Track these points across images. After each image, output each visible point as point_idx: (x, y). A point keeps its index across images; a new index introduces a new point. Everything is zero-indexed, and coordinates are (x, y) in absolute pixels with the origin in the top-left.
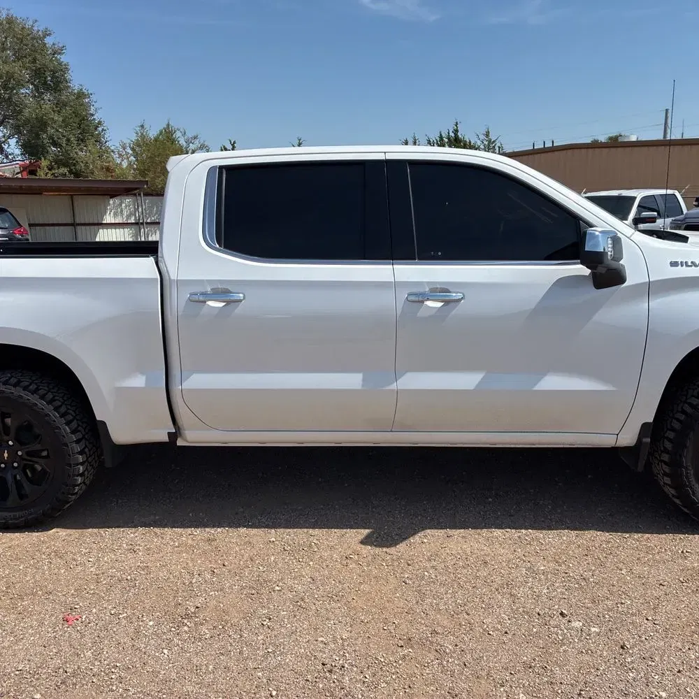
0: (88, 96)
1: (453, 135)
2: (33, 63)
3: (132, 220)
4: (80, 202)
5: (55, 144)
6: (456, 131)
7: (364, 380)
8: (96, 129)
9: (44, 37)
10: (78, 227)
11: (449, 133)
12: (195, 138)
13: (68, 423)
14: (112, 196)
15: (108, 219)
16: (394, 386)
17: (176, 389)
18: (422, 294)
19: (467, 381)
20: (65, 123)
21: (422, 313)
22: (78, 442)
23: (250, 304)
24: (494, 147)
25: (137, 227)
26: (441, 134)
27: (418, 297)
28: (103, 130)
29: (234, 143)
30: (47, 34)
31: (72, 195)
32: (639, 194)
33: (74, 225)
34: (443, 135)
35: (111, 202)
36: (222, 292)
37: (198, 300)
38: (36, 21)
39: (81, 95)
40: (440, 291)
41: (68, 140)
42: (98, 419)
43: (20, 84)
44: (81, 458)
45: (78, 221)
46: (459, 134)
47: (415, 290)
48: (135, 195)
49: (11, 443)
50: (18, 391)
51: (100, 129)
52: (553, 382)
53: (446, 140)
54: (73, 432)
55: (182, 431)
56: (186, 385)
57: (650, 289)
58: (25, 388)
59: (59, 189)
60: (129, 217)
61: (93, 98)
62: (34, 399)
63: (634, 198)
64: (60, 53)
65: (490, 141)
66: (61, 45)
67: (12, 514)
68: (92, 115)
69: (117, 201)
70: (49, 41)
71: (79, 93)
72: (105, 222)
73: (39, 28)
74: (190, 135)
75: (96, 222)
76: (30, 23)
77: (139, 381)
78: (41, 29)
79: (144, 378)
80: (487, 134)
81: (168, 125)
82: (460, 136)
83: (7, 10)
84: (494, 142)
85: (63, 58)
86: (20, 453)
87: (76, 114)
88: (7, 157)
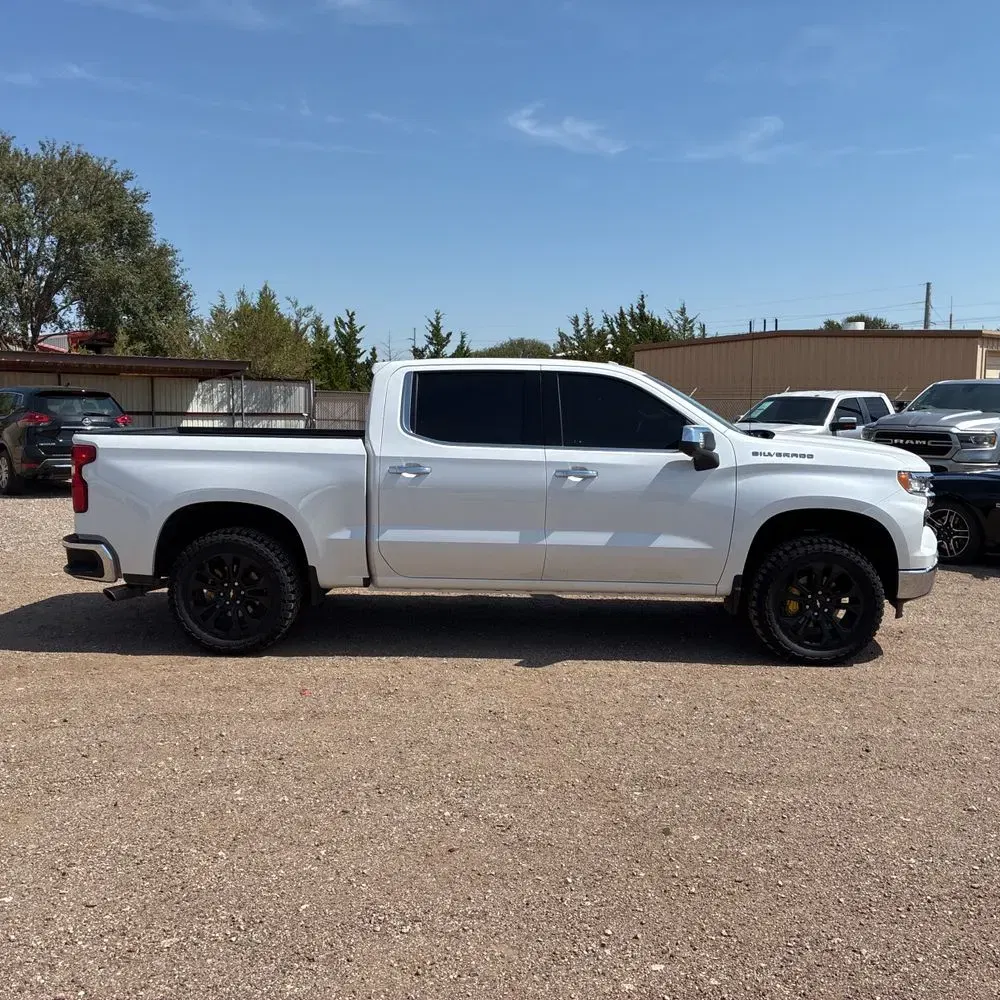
0: (173, 253)
1: (637, 311)
2: (109, 212)
3: (225, 410)
4: (161, 384)
5: (128, 311)
6: (642, 307)
7: (521, 537)
8: (180, 294)
9: (124, 180)
10: (157, 418)
11: (632, 309)
12: (310, 309)
13: (285, 568)
14: (202, 380)
15: (195, 407)
16: (544, 542)
17: (375, 540)
18: (567, 472)
19: (600, 539)
20: (144, 288)
21: (566, 486)
22: (292, 583)
23: (435, 476)
24: (691, 328)
25: (231, 418)
26: (622, 310)
27: (563, 474)
28: (189, 295)
29: (353, 314)
30: (127, 177)
31: (152, 377)
32: (838, 396)
33: (150, 413)
34: (625, 311)
35: (200, 386)
36: (415, 466)
37: (396, 471)
38: (115, 161)
39: (163, 252)
40: (580, 469)
41: (146, 308)
42: (310, 564)
43: (90, 238)
44: (293, 597)
45: (157, 409)
46: (646, 310)
47: (560, 468)
48: (230, 378)
49: (236, 584)
50: (248, 541)
51: (185, 294)
52: (665, 541)
53: (629, 318)
54: (289, 575)
55: (374, 578)
56: (381, 539)
57: (738, 471)
58: (254, 539)
59: (140, 370)
60: (220, 405)
61: (178, 256)
62: (261, 547)
63: (832, 401)
64: (141, 201)
65: (686, 320)
66: (144, 192)
67: (234, 642)
68: (177, 277)
69: (207, 384)
70: (129, 186)
71: (161, 249)
72: (190, 411)
73: (119, 169)
74: (302, 305)
75: (179, 410)
76: (108, 163)
77: (344, 534)
78: (120, 171)
79: (349, 532)
80: (683, 312)
81: (265, 288)
82: (647, 313)
83: (79, 145)
84: (691, 321)
85: (146, 208)
86: (243, 593)
87: (159, 276)
88: (61, 327)
